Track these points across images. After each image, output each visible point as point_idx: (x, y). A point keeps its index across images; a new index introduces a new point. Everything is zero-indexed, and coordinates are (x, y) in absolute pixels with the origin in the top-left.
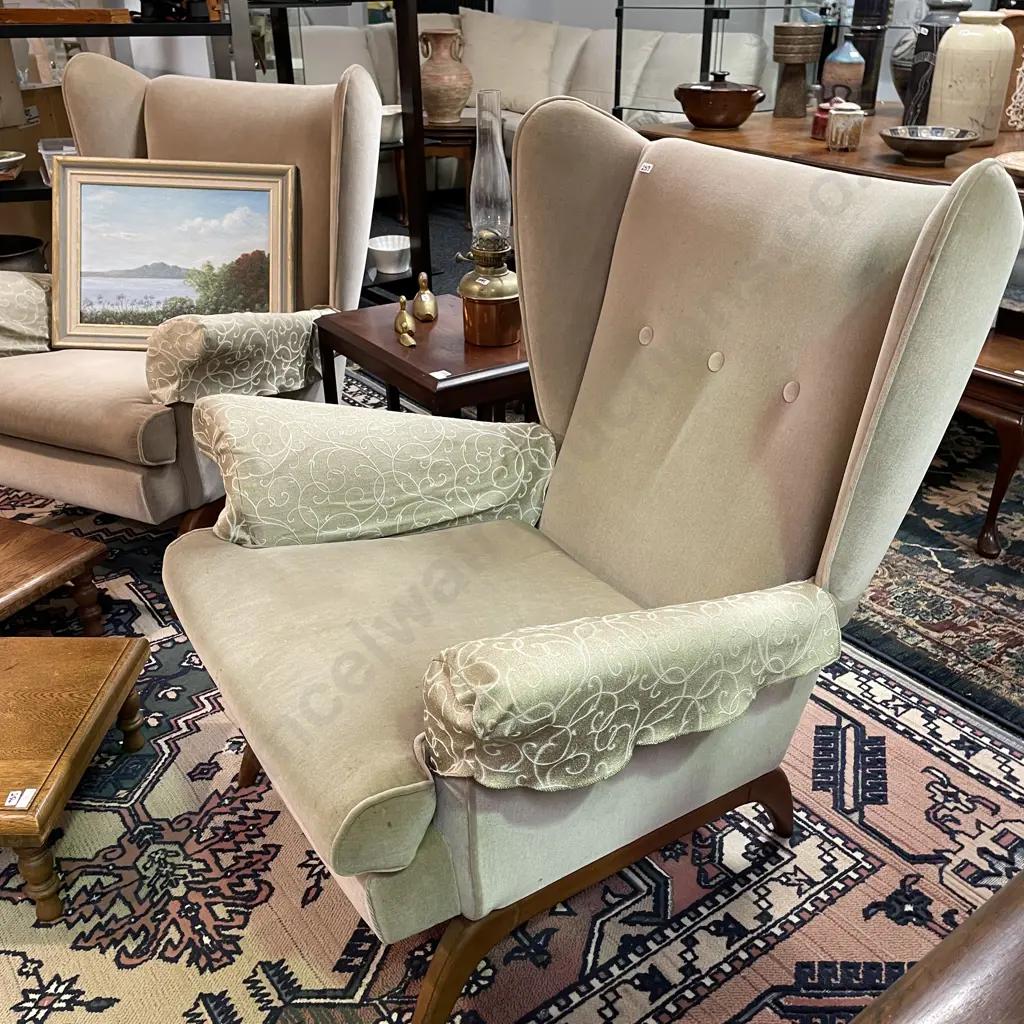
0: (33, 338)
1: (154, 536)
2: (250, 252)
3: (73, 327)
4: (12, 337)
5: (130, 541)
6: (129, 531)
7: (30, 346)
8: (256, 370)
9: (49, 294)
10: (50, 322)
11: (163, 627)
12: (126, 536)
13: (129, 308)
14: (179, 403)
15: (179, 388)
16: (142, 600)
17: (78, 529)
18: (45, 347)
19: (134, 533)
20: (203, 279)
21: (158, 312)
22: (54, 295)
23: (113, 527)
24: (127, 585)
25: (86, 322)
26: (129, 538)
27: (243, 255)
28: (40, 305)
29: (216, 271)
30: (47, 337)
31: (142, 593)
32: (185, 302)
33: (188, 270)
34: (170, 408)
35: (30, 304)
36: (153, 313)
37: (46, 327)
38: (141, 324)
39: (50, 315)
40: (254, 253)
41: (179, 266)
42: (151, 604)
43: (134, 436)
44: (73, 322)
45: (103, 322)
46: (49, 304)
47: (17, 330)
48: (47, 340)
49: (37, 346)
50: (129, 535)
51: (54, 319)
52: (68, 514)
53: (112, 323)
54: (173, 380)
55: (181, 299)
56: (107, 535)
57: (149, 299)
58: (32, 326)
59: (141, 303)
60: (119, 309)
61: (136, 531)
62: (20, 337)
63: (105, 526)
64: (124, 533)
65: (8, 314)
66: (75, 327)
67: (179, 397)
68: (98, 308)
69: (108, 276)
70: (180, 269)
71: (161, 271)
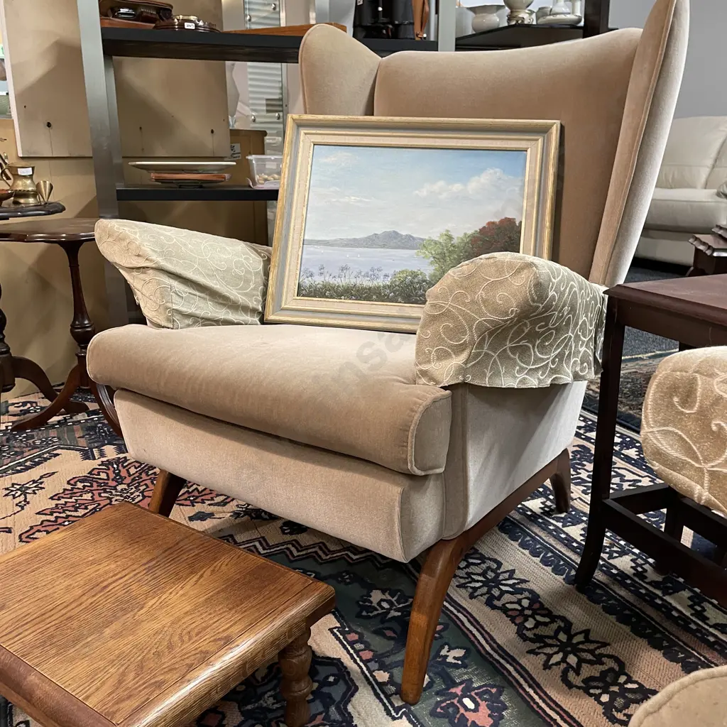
0: (245, 309)
1: (355, 557)
2: (497, 220)
3: (289, 299)
4: (224, 305)
5: (327, 562)
6: (322, 546)
7: (241, 318)
8: (558, 346)
9: (267, 262)
10: (264, 294)
11: (394, 718)
12: (320, 553)
13: (353, 281)
14: (464, 385)
15: (466, 363)
16: (355, 661)
17: (263, 538)
18: (256, 319)
19: (329, 551)
20: (440, 251)
21: (384, 287)
22: (272, 263)
23: (304, 539)
24: (331, 630)
25: (303, 296)
26: (324, 557)
27: (489, 223)
28: (256, 274)
29: (455, 241)
30: (260, 309)
31: (353, 648)
32: (416, 276)
33: (423, 240)
34: (448, 392)
35: (248, 272)
36: (379, 287)
37: (260, 298)
38: (365, 299)
39: (266, 286)
40: (502, 221)
41: (414, 236)
42: (368, 669)
43: (405, 429)
44: (290, 294)
45: (323, 295)
46: (267, 274)
47: (232, 297)
48: (260, 313)
49: (248, 318)
50: (324, 553)
51: (270, 290)
52: (252, 518)
53: (332, 297)
54: (459, 349)
55: (413, 273)
56: (298, 551)
57: (376, 272)
58: (245, 295)
59: (367, 275)
60: (342, 282)
61: (332, 548)
62: (234, 306)
63: (294, 537)
64: (317, 549)
65: (223, 278)
66: (290, 299)
67: (464, 376)
68: (318, 280)
69: (332, 245)
70: (414, 238)
71: (393, 240)
